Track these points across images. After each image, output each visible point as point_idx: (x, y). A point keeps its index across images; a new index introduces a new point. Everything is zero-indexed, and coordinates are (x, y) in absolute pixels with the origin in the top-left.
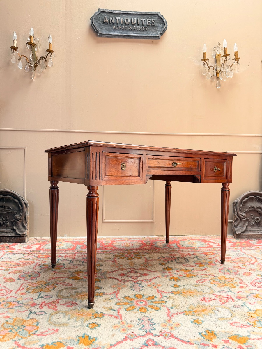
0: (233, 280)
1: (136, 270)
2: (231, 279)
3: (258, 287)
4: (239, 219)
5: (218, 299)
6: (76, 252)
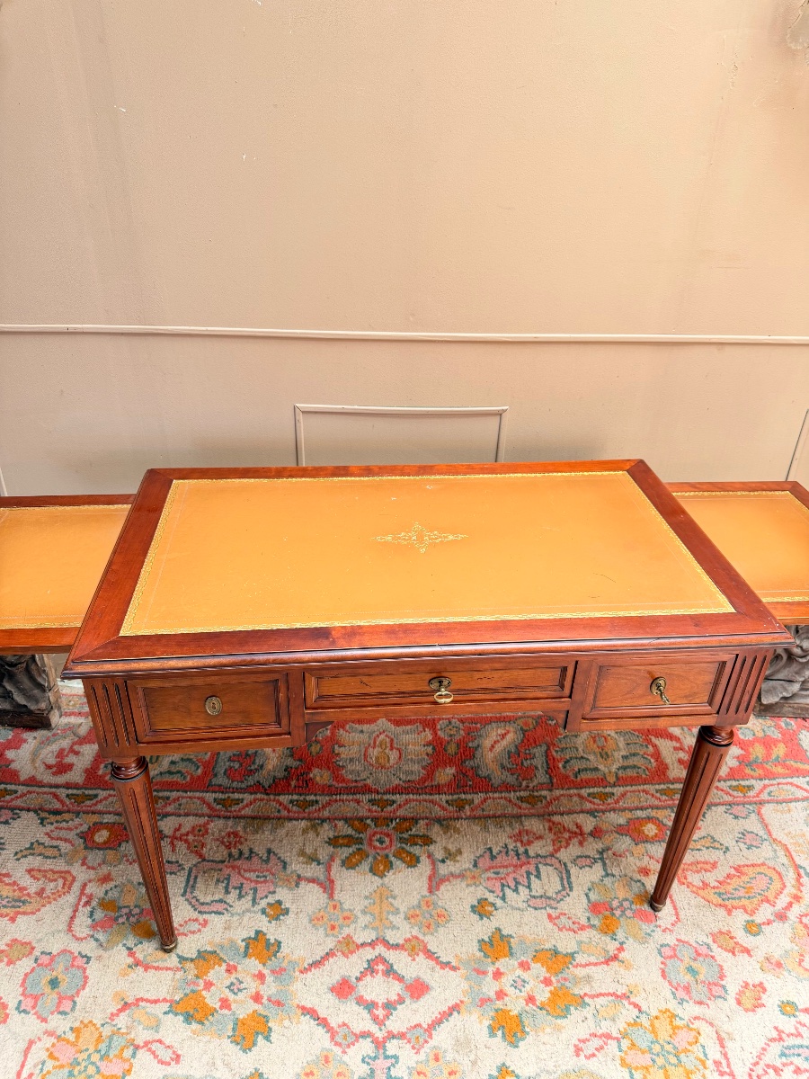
0: (697, 1041)
1: (391, 956)
2: (691, 1037)
4: (785, 657)
6: (209, 806)
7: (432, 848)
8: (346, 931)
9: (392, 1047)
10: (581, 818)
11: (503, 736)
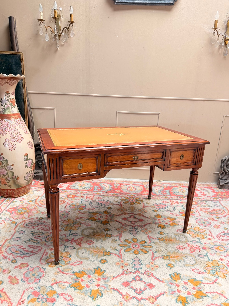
0: (204, 231)
1: (135, 215)
2: (203, 231)
3: (221, 240)
4: (225, 173)
5: (189, 248)
6: (94, 194)
7: (143, 202)
8: (125, 212)
9: (136, 227)
10: (177, 201)
11: (159, 188)
